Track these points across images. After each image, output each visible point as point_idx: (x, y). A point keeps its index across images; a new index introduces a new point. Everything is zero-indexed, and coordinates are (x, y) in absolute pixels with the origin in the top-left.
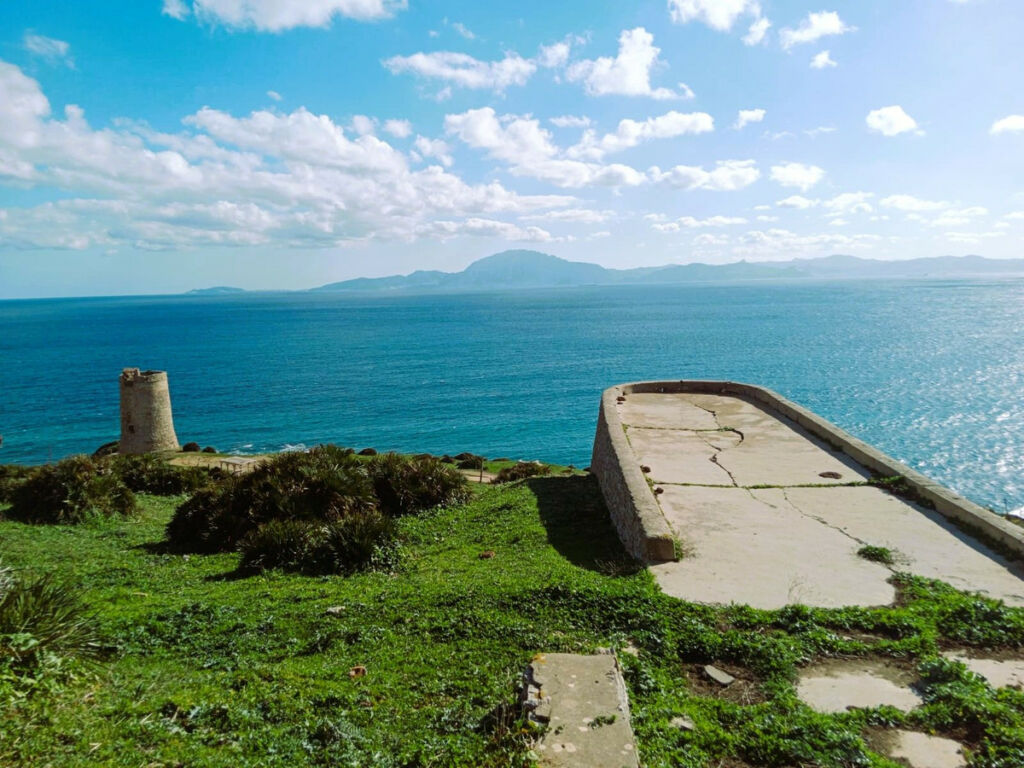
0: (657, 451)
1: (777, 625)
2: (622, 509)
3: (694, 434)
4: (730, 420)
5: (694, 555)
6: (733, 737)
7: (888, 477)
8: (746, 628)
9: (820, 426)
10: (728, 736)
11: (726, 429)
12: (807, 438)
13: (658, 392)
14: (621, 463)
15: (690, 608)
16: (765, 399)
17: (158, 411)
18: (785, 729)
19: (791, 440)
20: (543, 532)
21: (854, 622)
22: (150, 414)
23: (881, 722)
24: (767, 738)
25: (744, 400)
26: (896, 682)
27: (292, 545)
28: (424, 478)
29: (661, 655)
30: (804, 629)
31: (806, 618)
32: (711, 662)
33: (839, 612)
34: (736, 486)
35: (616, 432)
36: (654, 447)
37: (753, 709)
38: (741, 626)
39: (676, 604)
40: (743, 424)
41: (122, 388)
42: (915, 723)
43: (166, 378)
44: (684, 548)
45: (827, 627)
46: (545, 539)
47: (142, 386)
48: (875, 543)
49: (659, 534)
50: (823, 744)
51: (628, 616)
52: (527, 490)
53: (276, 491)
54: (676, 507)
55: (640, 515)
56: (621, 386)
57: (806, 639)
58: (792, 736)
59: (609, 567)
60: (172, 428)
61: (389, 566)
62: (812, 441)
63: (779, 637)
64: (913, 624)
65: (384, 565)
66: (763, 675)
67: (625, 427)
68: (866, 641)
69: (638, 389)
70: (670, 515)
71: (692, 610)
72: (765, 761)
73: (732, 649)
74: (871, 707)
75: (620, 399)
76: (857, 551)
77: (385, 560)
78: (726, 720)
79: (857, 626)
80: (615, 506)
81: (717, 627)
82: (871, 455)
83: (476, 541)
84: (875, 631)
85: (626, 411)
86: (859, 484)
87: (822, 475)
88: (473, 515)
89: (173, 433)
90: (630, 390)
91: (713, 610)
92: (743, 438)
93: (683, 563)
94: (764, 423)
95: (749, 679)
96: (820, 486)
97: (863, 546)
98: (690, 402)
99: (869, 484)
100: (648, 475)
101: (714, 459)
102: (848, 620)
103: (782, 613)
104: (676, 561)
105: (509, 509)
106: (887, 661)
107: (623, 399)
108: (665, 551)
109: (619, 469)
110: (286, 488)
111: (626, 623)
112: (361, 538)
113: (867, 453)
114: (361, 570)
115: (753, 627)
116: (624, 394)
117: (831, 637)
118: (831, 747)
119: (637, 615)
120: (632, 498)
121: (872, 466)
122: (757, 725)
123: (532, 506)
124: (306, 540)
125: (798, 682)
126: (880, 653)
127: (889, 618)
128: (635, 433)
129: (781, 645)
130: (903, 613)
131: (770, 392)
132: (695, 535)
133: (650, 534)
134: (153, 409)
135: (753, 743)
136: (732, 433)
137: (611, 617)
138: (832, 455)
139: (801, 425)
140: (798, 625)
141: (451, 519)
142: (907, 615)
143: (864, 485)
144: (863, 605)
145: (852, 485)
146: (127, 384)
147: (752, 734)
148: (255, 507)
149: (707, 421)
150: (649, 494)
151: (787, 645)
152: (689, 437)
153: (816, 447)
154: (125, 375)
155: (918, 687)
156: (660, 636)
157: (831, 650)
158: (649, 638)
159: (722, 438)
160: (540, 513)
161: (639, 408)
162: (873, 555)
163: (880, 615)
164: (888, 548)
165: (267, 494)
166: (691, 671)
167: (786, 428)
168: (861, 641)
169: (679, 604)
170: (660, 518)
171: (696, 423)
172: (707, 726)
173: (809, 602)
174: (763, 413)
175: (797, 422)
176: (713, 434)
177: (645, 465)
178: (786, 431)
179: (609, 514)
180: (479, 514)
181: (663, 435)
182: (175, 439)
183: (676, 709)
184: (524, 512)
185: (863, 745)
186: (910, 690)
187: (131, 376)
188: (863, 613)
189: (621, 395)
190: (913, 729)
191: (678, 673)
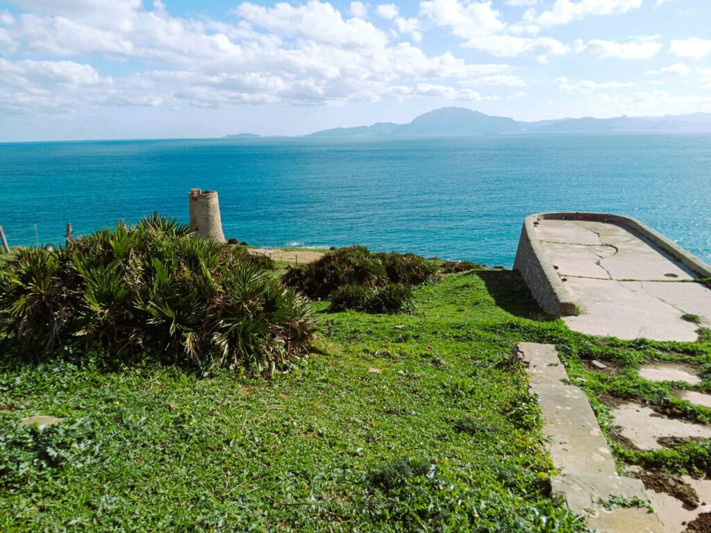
0: (561, 257)
1: (631, 346)
2: (541, 289)
3: (585, 247)
4: (609, 240)
5: (586, 313)
6: (606, 386)
7: (706, 278)
8: (614, 347)
9: (668, 246)
10: (603, 386)
11: (607, 245)
12: (660, 253)
13: (561, 219)
14: (541, 264)
15: (585, 337)
16: (634, 226)
17: (213, 217)
18: (631, 385)
19: (648, 253)
20: (492, 300)
21: (674, 348)
22: (208, 219)
23: (679, 387)
24: (622, 387)
25: (619, 226)
26: (690, 373)
27: (359, 298)
28: (414, 267)
29: (570, 355)
30: (645, 349)
31: (647, 344)
32: (595, 359)
33: (665, 343)
34: (611, 279)
35: (535, 244)
36: (559, 254)
37: (616, 378)
38: (612, 345)
39: (577, 334)
40: (618, 242)
41: (190, 202)
42: (696, 388)
43: (217, 196)
44: (580, 310)
45: (657, 349)
46: (494, 304)
47: (202, 200)
48: (691, 312)
49: (568, 301)
50: (649, 391)
51: (552, 337)
52: (477, 277)
53: (337, 270)
54: (575, 289)
55: (555, 291)
56: (536, 215)
57: (645, 353)
58: (634, 387)
59: (538, 317)
60: (221, 228)
61: (410, 312)
62: (663, 255)
63: (631, 350)
64: (704, 350)
65: (407, 311)
66: (622, 366)
67: (541, 241)
68: (678, 356)
69: (547, 217)
70: (572, 292)
71: (586, 337)
72: (621, 396)
73: (606, 355)
74: (675, 381)
75: (536, 223)
76: (681, 316)
77: (408, 308)
78: (603, 381)
79: (674, 349)
80: (536, 288)
81: (599, 345)
82: (698, 264)
83: (452, 303)
84: (683, 352)
85: (539, 231)
86: (688, 281)
87: (666, 275)
88: (445, 289)
89: (222, 232)
90: (542, 218)
91: (597, 338)
92: (617, 251)
93: (580, 317)
94: (632, 242)
95: (614, 367)
96: (663, 281)
97: (685, 314)
98: (582, 226)
99: (695, 281)
100: (558, 271)
101: (598, 263)
102: (669, 346)
103: (634, 342)
104: (576, 315)
105: (468, 287)
106: (687, 365)
107: (538, 223)
108: (569, 310)
109: (540, 267)
110: (342, 269)
111: (550, 340)
112: (395, 296)
113: (696, 263)
114: (396, 313)
115: (618, 346)
116: (538, 220)
117: (659, 353)
118: (653, 393)
119: (557, 337)
120: (549, 283)
121: (698, 271)
122: (618, 383)
123: (482, 285)
124: (365, 296)
125: (639, 370)
126: (684, 361)
127: (692, 347)
128: (546, 246)
129: (632, 354)
130: (699, 345)
131: (638, 222)
132: (586, 304)
133: (562, 301)
134: (210, 216)
135: (616, 389)
136: (610, 247)
137: (544, 337)
138: (674, 263)
139: (657, 244)
140: (642, 347)
141: (431, 290)
142: (701, 347)
143: (692, 281)
144: (678, 341)
145: (684, 281)
146: (193, 199)
147: (616, 386)
148: (327, 278)
149: (594, 239)
150: (559, 280)
151: (635, 355)
152: (582, 249)
153: (665, 258)
154: (192, 193)
155: (701, 376)
156: (569, 346)
157: (658, 358)
158: (563, 347)
159: (603, 250)
160: (488, 290)
161: (549, 230)
162: (689, 318)
163: (687, 345)
164: (698, 315)
165: (333, 271)
166: (585, 363)
167: (646, 245)
168: (675, 356)
169: (579, 335)
170: (567, 293)
171: (586, 240)
172: (594, 382)
173: (649, 338)
174: (631, 235)
175: (654, 242)
176: (598, 248)
177: (555, 265)
178: (646, 248)
179: (530, 293)
180: (450, 289)
181: (565, 248)
182: (223, 236)
183: (578, 374)
184: (478, 289)
185: (668, 393)
186: (696, 377)
187: (196, 194)
188: (678, 344)
189: (536, 221)
190: (695, 391)
191: (579, 363)
